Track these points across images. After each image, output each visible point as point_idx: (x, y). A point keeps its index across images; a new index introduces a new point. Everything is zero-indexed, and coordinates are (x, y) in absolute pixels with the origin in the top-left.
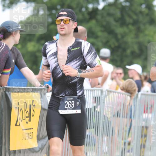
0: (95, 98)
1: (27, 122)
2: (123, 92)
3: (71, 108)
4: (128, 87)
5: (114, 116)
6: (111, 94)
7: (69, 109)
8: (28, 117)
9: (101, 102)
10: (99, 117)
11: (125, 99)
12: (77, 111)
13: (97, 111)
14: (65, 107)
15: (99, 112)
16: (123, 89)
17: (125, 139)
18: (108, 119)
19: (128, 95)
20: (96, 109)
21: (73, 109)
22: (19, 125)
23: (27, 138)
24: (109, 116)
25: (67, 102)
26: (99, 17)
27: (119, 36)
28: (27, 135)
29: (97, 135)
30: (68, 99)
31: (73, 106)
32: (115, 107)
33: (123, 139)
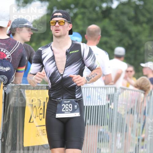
0: (109, 95)
1: (41, 119)
2: (137, 89)
3: (69, 111)
4: (142, 85)
5: (128, 113)
6: (125, 92)
7: (67, 112)
8: (42, 114)
9: (115, 99)
10: (113, 114)
11: (139, 96)
12: (75, 115)
13: (110, 108)
14: (63, 111)
15: (112, 109)
16: (137, 86)
17: (139, 135)
18: (122, 116)
19: (142, 93)
20: (110, 106)
21: (71, 112)
22: (33, 122)
23: (40, 134)
24: (123, 112)
25: (64, 105)
26: (113, 16)
27: (133, 35)
28: (40, 131)
29: (111, 132)
30: (65, 102)
31: (71, 110)
32: (129, 104)
33: (136, 136)
